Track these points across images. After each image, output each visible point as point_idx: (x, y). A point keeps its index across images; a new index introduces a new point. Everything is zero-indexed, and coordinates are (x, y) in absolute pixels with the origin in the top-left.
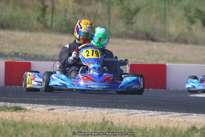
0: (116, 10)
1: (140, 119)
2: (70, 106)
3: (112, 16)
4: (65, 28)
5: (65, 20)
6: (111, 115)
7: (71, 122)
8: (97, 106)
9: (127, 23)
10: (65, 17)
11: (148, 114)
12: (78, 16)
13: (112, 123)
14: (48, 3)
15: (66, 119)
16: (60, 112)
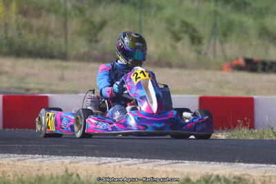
0: (74, 24)
1: (115, 170)
2: (19, 154)
3: (70, 31)
4: (5, 49)
5: (6, 38)
6: (75, 164)
7: (22, 175)
8: (56, 154)
9: (91, 41)
10: (6, 33)
11: (125, 162)
12: (23, 32)
13: (78, 175)
15: (14, 171)
16: (5, 162)
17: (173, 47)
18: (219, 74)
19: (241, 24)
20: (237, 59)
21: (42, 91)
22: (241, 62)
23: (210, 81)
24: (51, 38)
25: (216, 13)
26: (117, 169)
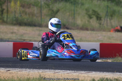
0: (45, 11)
1: (61, 76)
2: (20, 68)
3: (43, 15)
4: (14, 22)
5: (15, 17)
6: (44, 73)
7: (21, 78)
8: (36, 68)
10: (15, 15)
12: (22, 15)
14: (4, 7)
15: (17, 76)
16: (13, 72)
17: (89, 21)
18: (109, 33)
19: (119, 11)
20: (117, 27)
21: (30, 41)
22: (119, 28)
23: (105, 36)
24: (35, 18)
25: (108, 6)
26: (63, 75)
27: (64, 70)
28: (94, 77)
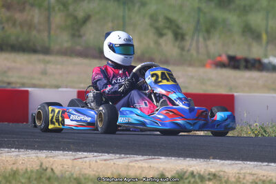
0: (58, 19)
1: (90, 165)
3: (53, 26)
6: (51, 159)
8: (33, 148)
9: (73, 36)
11: (101, 157)
12: (6, 27)
13: (52, 169)
17: (157, 43)
18: (201, 71)
19: (224, 21)
20: (220, 56)
21: (23, 85)
22: (224, 59)
23: (192, 77)
24: (34, 33)
25: (199, 10)
26: (93, 164)
27: (96, 152)
28: (164, 169)
